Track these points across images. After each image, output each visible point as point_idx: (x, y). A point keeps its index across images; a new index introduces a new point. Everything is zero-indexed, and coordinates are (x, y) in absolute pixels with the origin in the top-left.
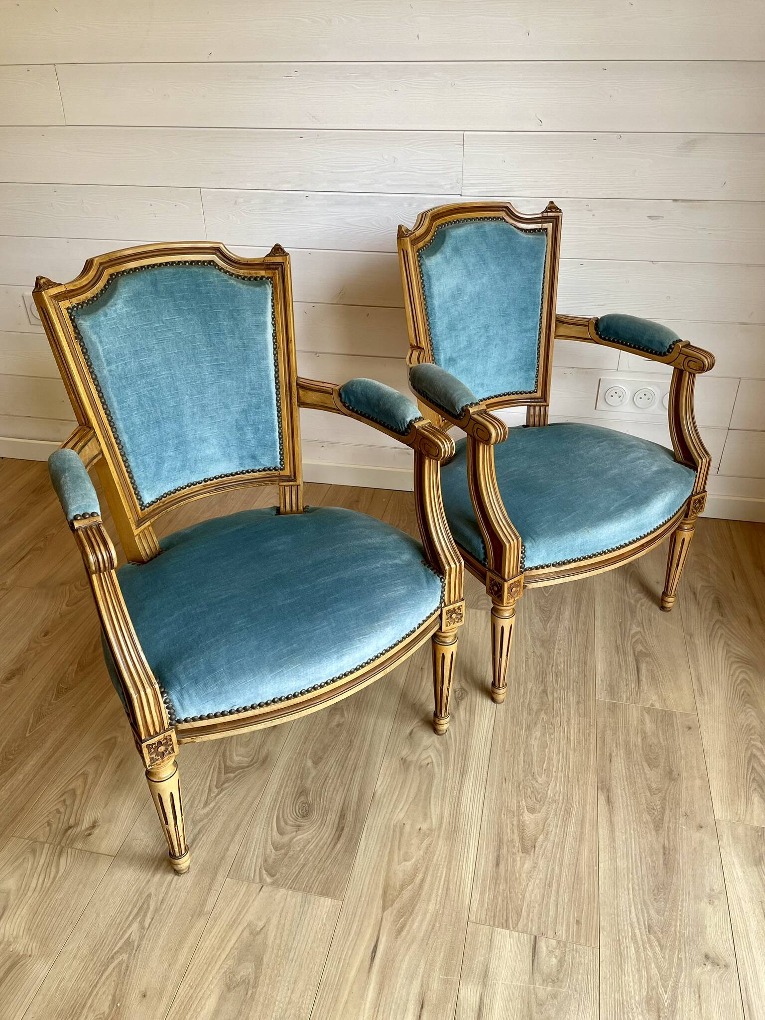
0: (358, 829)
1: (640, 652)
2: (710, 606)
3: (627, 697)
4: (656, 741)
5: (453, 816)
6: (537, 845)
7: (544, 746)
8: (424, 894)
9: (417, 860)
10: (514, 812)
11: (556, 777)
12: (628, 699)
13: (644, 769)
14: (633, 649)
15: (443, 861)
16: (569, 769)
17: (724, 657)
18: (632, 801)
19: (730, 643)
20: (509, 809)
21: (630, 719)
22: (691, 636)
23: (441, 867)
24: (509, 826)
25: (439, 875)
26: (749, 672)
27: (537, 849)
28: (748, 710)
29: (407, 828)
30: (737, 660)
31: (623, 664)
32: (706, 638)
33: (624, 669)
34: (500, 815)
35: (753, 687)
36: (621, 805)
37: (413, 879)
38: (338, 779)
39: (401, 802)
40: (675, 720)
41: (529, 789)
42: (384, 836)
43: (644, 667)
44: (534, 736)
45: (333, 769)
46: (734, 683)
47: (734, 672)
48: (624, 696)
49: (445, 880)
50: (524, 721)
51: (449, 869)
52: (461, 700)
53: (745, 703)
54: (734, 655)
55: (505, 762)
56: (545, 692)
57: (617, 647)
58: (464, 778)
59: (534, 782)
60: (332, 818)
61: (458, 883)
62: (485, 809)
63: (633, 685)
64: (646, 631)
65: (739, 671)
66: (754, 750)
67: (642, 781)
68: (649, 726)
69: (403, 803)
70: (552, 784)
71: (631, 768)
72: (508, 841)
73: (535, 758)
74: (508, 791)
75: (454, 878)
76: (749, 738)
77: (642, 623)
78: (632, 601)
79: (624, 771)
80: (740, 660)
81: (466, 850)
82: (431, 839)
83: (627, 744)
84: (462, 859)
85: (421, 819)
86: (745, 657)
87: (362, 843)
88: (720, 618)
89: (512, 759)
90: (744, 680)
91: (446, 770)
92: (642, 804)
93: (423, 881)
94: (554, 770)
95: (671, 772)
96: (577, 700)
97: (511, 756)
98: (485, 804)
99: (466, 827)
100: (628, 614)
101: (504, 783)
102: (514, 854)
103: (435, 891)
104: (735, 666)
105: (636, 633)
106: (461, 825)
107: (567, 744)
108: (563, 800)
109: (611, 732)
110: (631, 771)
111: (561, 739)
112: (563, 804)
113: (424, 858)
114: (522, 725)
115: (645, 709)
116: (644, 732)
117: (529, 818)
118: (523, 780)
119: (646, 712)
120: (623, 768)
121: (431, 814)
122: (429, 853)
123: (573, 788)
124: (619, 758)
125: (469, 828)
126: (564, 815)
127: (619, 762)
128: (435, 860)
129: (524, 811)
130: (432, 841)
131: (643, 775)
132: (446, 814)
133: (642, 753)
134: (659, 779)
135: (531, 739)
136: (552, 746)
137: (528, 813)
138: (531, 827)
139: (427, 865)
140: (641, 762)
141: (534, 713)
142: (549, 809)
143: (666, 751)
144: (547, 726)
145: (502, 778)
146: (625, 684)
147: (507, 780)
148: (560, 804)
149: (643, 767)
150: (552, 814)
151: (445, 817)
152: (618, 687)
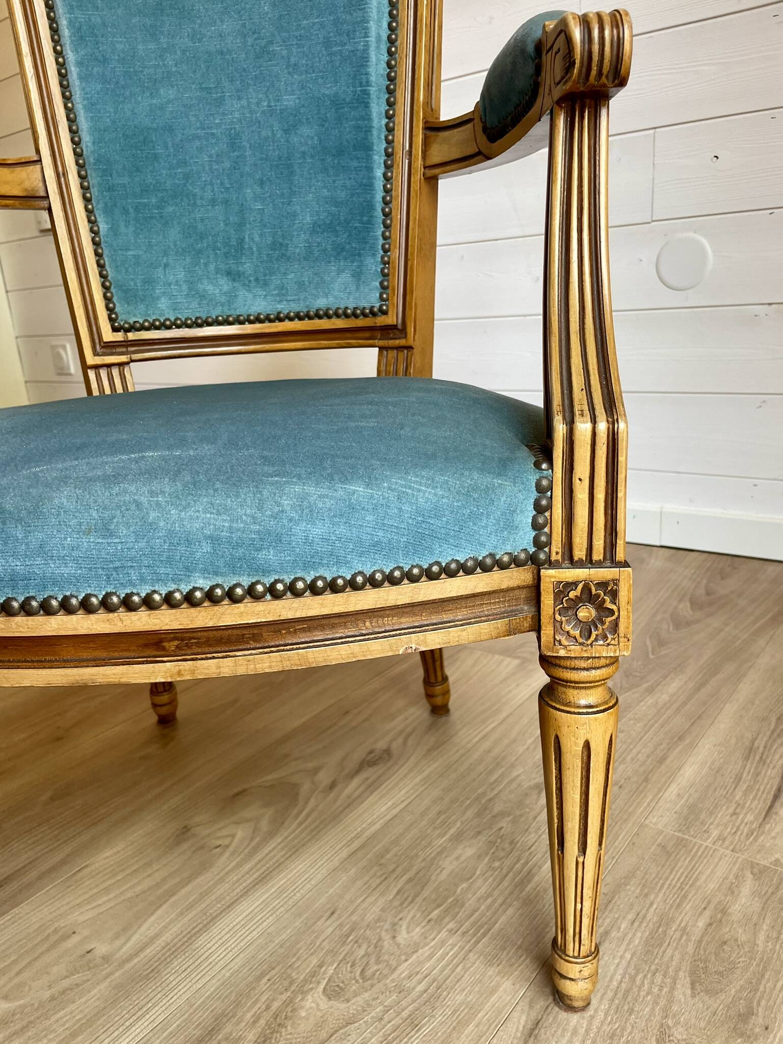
3: (720, 834)
4: (743, 938)
7: (464, 875)
9: (24, 1007)
10: (291, 984)
11: (444, 941)
12: (721, 838)
13: (673, 988)
15: (67, 1026)
20: (289, 971)
21: (703, 878)
24: (257, 1006)
29: (75, 939)
31: (747, 778)
33: (743, 786)
34: (262, 975)
38: (58, 829)
39: (109, 894)
41: (364, 947)
42: (21, 940)
44: (458, 852)
48: (715, 833)
50: (458, 824)
52: (370, 766)
55: (359, 884)
57: (750, 749)
59: (386, 937)
62: (242, 956)
63: (750, 817)
67: (651, 1014)
68: (744, 902)
69: (111, 896)
70: (424, 952)
71: (640, 977)
72: (227, 1039)
73: (427, 892)
74: (317, 937)
79: (618, 977)
81: (128, 1023)
82: (89, 977)
83: (664, 921)
85: (110, 934)
89: (378, 881)
91: (239, 865)
94: (452, 925)
95: (746, 1016)
97: (381, 875)
101: (324, 918)
106: (169, 970)
107: (516, 887)
108: (422, 995)
109: (638, 891)
110: (638, 982)
111: (511, 874)
112: (414, 1001)
113: (41, 1005)
114: (449, 829)
115: (752, 867)
116: (724, 912)
117: (314, 1005)
118: (368, 926)
119: (752, 873)
120: (620, 971)
121: (136, 931)
122: (60, 1000)
123: (466, 975)
124: (623, 947)
125: (177, 980)
126: (398, 1027)
127: (619, 954)
128: (53, 1019)
129: (317, 987)
130: (88, 980)
131: (662, 1002)
132: (161, 942)
133: (691, 952)
134: (702, 1024)
135: (446, 857)
136: (480, 881)
137: (321, 994)
138: (302, 1027)
139: (31, 1022)
140: (678, 970)
141: (490, 816)
142: (374, 1003)
143: (758, 965)
144: (497, 844)
145: (326, 912)
146: (731, 811)
147: (335, 916)
148: (409, 999)
149: (674, 982)
150: (373, 1014)
151: (155, 945)
152: (711, 813)
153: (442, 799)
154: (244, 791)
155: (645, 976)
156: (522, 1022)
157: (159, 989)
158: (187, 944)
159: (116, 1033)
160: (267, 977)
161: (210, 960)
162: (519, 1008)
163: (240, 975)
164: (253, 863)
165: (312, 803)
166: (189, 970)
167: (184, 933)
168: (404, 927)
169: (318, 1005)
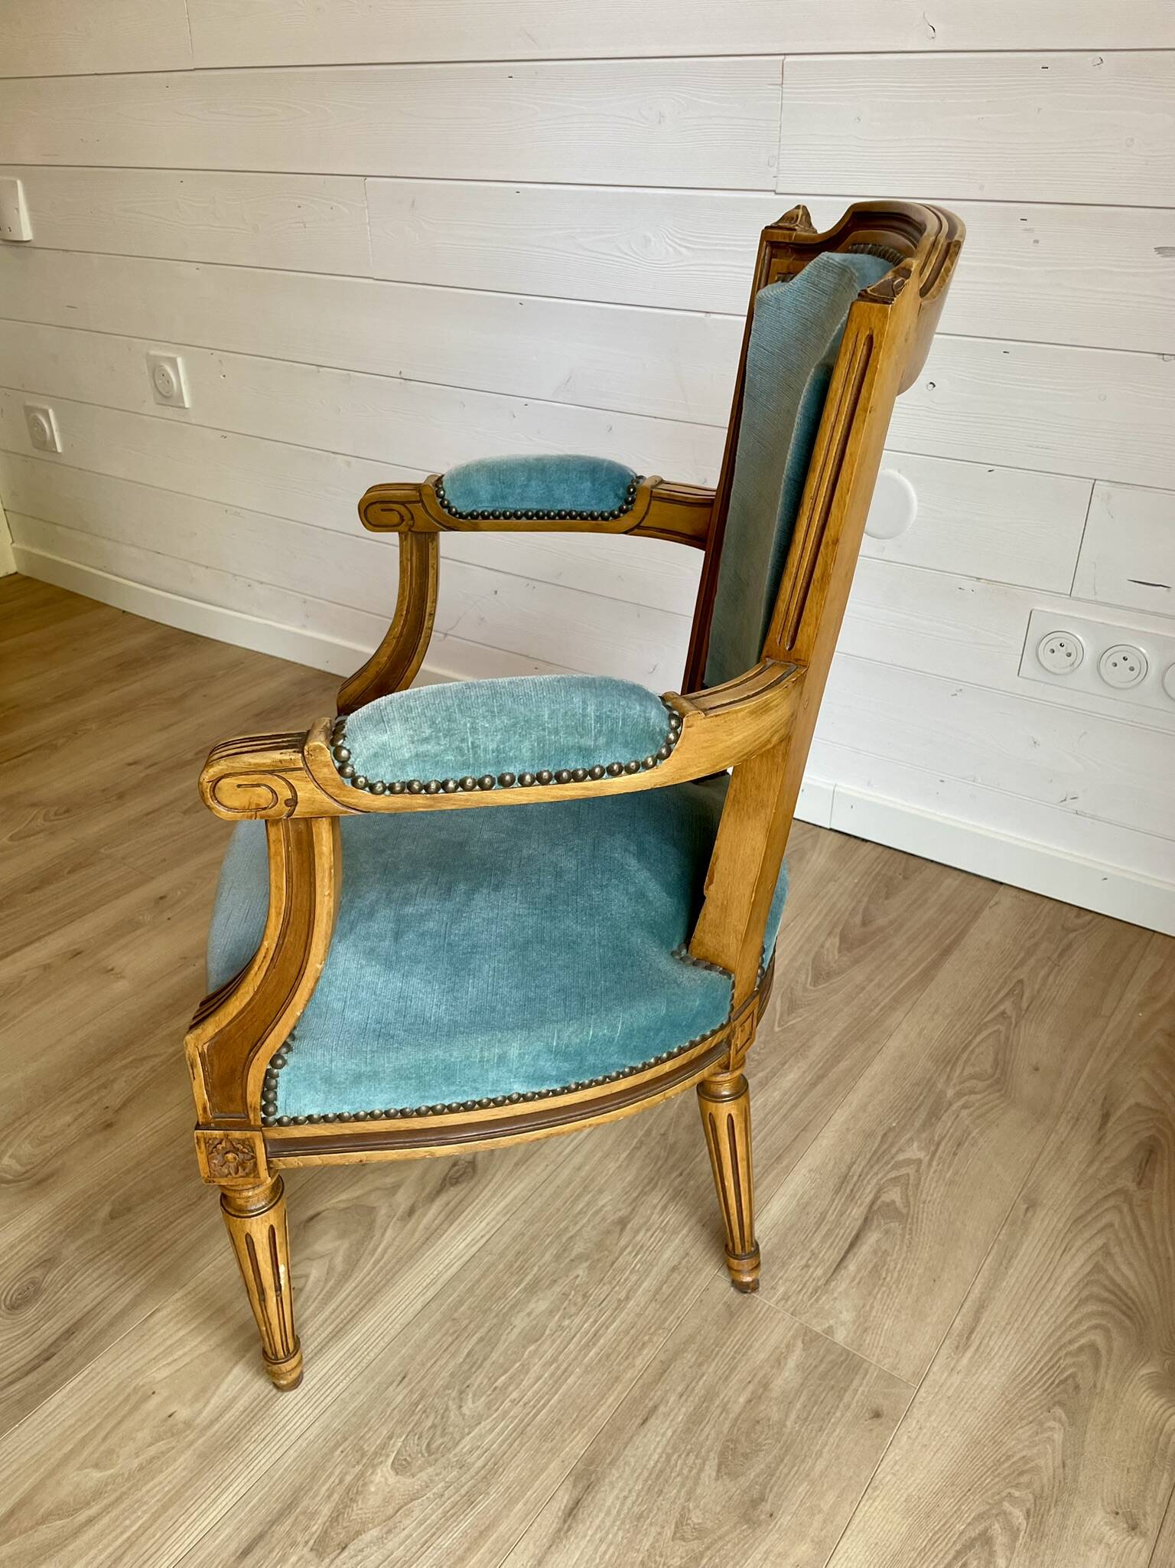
0: (71, 1369)
1: (888, 1205)
2: (1124, 1152)
3: (785, 1293)
4: (775, 1416)
5: (248, 1415)
6: (351, 1547)
7: (533, 1336)
8: (70, 1548)
9: (116, 1476)
10: (362, 1456)
11: (505, 1413)
12: (786, 1298)
13: (701, 1470)
14: (878, 1192)
15: (158, 1497)
16: (544, 1406)
17: (1079, 1277)
18: (621, 1533)
19: (1115, 1250)
20: (361, 1442)
21: (757, 1345)
22: (1032, 1205)
23: (144, 1508)
24: (332, 1480)
25: (127, 1522)
26: (1114, 1333)
27: (345, 1554)
28: (1051, 1424)
29: (154, 1401)
30: (1106, 1295)
31: (831, 1217)
32: (1064, 1220)
33: (824, 1229)
34: (338, 1445)
35: (1102, 1370)
36: (590, 1533)
37: (76, 1510)
38: (122, 1259)
39: (184, 1346)
40: (856, 1383)
41: (431, 1418)
42: (102, 1400)
43: (872, 1238)
44: (532, 1305)
45: (130, 1237)
46: (1060, 1349)
47: (1079, 1322)
48: (781, 1290)
49: (129, 1538)
50: (536, 1269)
51: (155, 1517)
52: (452, 1185)
53: (1054, 1405)
54: (1107, 1283)
55: (432, 1342)
56: (623, 1223)
57: (844, 1179)
58: (331, 1343)
59: (453, 1406)
60: (52, 1329)
61: (146, 1557)
62: (317, 1424)
63: (819, 1272)
64: (934, 1163)
65: (1094, 1322)
66: (997, 1526)
67: (677, 1496)
68: (787, 1377)
69: (186, 1349)
70: (486, 1424)
71: (675, 1457)
72: (305, 1512)
73: (494, 1356)
74: (388, 1405)
75: (146, 1543)
76: (1004, 1494)
77: (938, 1144)
78: (950, 1093)
79: (656, 1457)
80: (1112, 1297)
81: (213, 1496)
82: (174, 1444)
83: (710, 1396)
84: (192, 1510)
85: (189, 1396)
86: (1131, 1293)
87: (57, 1398)
88: (1132, 1186)
89: (450, 1340)
90: (1093, 1348)
92: (638, 1551)
93: (90, 1521)
94: (514, 1395)
95: (755, 1503)
96: (675, 1263)
97: (452, 1334)
98: (328, 1414)
99: (252, 1448)
100: (922, 1115)
101: (395, 1384)
102: (294, 1544)
103: (92, 1554)
104: (1092, 1307)
105: (908, 1162)
106: (248, 1438)
107: (580, 1351)
108: (480, 1471)
109: (693, 1359)
110: (673, 1462)
111: (578, 1336)
112: (472, 1478)
113: (131, 1476)
114: (526, 1276)
115: (805, 1334)
116: (766, 1386)
117: (383, 1479)
118: (437, 1393)
119: (803, 1342)
120: (659, 1450)
121: (214, 1394)
122: (148, 1469)
123: (522, 1451)
124: (667, 1423)
125: (257, 1450)
126: (457, 1503)
127: (662, 1431)
128: (144, 1490)
129: (386, 1461)
130: (173, 1448)
131: (689, 1484)
132: (240, 1405)
133: (725, 1431)
134: (718, 1509)
135: (519, 1312)
136: (548, 1343)
137: (389, 1468)
138: (371, 1502)
139: (124, 1493)
140: (709, 1451)
141: (568, 1260)
142: (437, 1478)
143: (781, 1449)
144: (571, 1297)
145: (399, 1374)
146: (803, 1263)
147: (406, 1379)
148: (468, 1476)
149: (704, 1464)
150: (435, 1490)
151: (234, 1410)
152: (784, 1264)
153: (523, 1234)
154: (318, 1214)
155: (680, 1456)
156: (565, 1501)
157: (241, 1459)
158: (265, 1409)
159: (204, 1506)
160: (341, 1449)
161: (288, 1428)
162: (563, 1487)
163: (316, 1445)
164: (327, 1313)
165: (389, 1233)
166: (268, 1439)
167: (261, 1397)
168: (470, 1396)
169: (386, 1479)
